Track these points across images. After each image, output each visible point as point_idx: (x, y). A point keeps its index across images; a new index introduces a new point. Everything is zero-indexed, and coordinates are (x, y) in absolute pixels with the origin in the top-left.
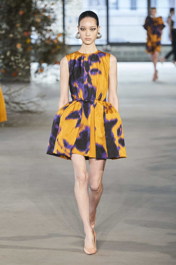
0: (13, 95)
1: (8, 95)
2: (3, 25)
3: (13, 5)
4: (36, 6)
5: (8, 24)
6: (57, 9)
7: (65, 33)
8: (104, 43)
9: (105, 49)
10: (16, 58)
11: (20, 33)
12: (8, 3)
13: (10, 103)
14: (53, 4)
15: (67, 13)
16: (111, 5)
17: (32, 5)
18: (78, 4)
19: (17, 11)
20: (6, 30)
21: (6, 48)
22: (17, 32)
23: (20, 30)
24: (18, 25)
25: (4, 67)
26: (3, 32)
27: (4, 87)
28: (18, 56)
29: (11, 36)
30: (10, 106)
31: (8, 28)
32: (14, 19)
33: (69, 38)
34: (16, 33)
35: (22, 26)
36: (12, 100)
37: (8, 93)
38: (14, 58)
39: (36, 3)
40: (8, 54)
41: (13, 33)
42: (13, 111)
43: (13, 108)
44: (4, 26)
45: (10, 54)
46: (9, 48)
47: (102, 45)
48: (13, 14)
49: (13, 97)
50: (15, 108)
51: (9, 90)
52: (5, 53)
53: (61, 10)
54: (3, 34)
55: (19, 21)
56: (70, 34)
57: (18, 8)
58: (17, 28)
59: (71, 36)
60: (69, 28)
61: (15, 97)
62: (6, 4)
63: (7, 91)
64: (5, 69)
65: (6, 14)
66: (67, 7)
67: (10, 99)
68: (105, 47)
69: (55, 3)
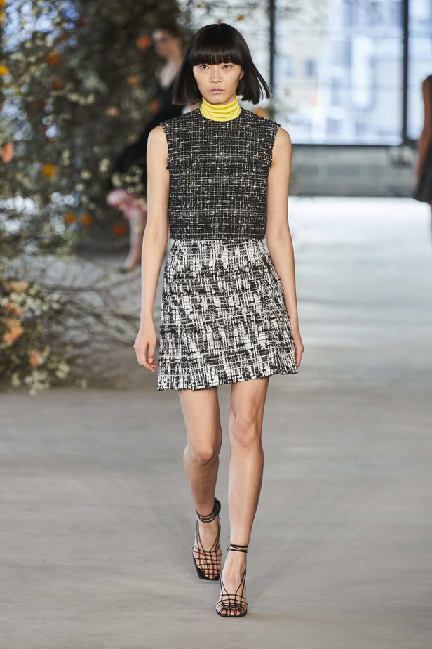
0: (114, 292)
1: (99, 291)
2: (88, 78)
3: (120, 19)
4: (191, 23)
5: (102, 76)
6: (254, 34)
7: (277, 106)
8: (395, 139)
9: (396, 158)
10: (128, 179)
11: (138, 104)
12: (105, 12)
13: (106, 317)
14: (241, 18)
15: (283, 45)
16: (414, 27)
17: (178, 19)
18: (317, 21)
19: (132, 38)
20: (97, 92)
21: (97, 150)
22: (131, 100)
23: (139, 94)
24: (133, 80)
25: (92, 206)
26: (91, 99)
27: (89, 266)
28: (134, 175)
29: (112, 112)
30: (106, 325)
31: (102, 87)
32: (121, 61)
33: (288, 121)
34: (126, 104)
35: (144, 85)
36: (112, 307)
37: (101, 285)
38: (120, 181)
39: (188, 15)
40: (104, 166)
41: (118, 105)
42: (115, 341)
43: (113, 333)
44: (92, 82)
45: (109, 166)
46: (106, 149)
47: (387, 147)
48: (118, 46)
49: (114, 299)
50: (121, 331)
51: (105, 277)
52: (92, 165)
53: (263, 38)
54: (88, 107)
55: (134, 68)
56: (292, 110)
57: (133, 28)
58: (130, 88)
59: (291, 117)
60: (287, 93)
61: (123, 298)
62: (98, 14)
63: (97, 281)
64: (91, 213)
65: (97, 47)
66: (282, 27)
67: (106, 304)
68: (395, 152)
69: (249, 15)
